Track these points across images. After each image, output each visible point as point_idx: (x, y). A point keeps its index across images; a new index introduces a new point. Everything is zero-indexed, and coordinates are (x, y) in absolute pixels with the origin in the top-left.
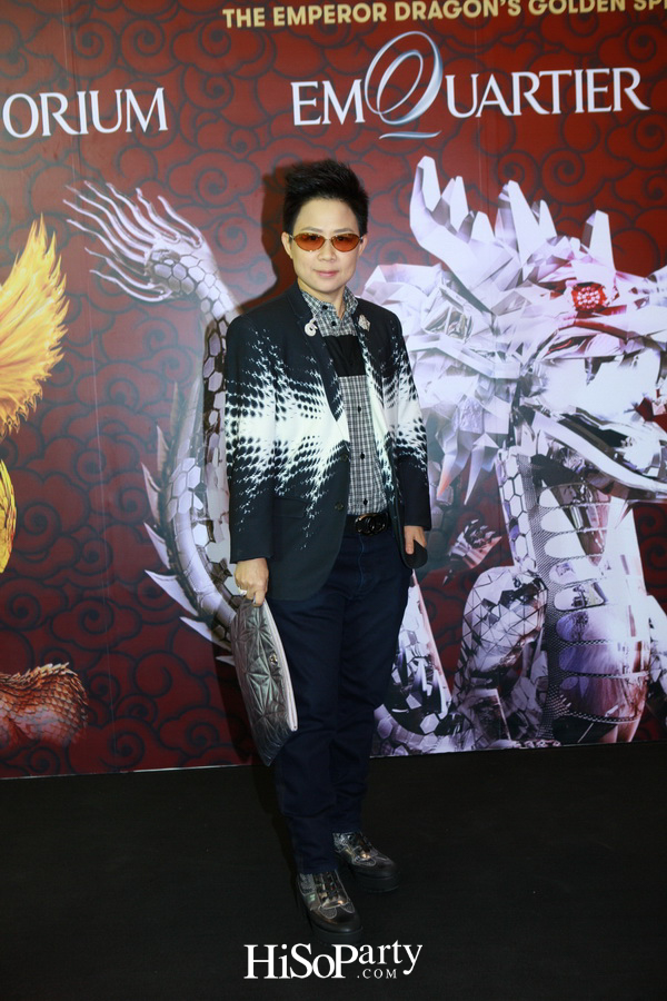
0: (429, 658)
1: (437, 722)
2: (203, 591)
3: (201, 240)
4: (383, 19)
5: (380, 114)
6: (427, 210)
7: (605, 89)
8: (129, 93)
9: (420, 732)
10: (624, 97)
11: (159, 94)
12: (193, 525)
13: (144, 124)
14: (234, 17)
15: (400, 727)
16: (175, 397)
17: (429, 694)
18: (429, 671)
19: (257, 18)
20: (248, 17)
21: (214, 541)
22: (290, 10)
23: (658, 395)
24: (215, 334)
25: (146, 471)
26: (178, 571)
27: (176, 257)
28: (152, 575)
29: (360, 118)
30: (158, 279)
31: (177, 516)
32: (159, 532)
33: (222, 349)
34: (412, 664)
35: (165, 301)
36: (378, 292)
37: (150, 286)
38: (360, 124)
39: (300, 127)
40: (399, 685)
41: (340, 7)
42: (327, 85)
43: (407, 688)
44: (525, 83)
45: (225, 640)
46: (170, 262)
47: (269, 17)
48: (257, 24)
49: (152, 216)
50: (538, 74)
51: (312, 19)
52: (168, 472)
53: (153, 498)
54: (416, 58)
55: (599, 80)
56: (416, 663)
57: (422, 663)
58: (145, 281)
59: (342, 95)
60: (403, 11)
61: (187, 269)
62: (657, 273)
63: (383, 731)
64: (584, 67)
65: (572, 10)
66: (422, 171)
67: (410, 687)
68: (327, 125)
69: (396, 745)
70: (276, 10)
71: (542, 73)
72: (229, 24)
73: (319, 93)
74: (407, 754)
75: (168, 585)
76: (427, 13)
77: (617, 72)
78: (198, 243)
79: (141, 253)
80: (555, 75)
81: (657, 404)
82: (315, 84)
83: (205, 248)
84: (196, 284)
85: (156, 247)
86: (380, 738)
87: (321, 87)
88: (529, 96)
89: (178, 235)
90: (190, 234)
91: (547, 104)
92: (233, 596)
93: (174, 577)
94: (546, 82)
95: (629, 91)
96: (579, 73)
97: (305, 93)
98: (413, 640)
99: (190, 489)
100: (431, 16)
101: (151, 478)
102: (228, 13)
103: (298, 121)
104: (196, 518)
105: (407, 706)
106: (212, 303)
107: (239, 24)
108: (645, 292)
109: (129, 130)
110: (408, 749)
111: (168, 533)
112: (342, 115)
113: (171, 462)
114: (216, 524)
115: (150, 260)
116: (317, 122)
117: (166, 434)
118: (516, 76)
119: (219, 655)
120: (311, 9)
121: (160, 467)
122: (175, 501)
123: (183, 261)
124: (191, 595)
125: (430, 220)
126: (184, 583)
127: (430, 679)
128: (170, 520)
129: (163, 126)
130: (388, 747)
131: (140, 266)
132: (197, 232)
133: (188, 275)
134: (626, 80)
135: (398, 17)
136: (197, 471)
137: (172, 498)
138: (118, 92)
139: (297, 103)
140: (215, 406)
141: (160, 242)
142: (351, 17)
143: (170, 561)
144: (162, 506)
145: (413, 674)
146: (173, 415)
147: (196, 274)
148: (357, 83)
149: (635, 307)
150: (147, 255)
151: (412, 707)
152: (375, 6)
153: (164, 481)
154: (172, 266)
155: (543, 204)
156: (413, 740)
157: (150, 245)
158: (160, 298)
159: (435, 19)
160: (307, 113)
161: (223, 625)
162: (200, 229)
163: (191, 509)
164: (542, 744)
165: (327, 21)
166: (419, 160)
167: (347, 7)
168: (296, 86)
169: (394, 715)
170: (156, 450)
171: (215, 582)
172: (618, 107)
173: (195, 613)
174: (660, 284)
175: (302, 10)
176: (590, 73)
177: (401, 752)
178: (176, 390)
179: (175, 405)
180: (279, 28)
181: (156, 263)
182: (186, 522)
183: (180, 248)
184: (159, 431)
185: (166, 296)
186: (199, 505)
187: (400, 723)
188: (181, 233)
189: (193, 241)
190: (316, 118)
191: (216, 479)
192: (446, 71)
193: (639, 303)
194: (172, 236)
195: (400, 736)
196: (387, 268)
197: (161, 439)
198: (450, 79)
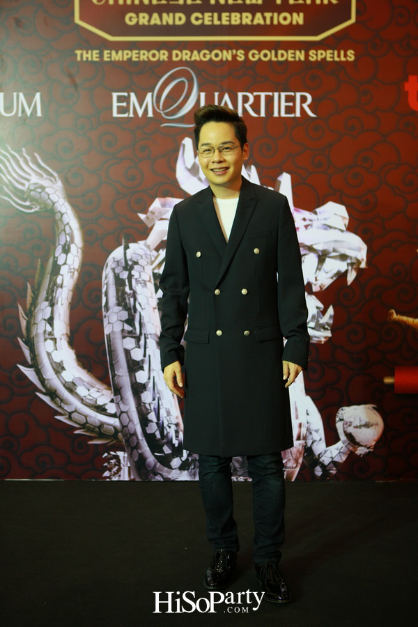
0: (177, 425)
1: (180, 462)
2: (49, 378)
3: (57, 179)
4: (166, 59)
5: (162, 112)
6: (186, 168)
7: (291, 104)
8: (21, 95)
9: (170, 468)
10: (302, 110)
11: (38, 96)
12: (45, 340)
13: (29, 112)
14: (82, 55)
15: (158, 464)
16: (39, 267)
17: (176, 445)
18: (177, 432)
19: (95, 55)
20: (89, 56)
21: (57, 349)
22: (114, 52)
23: (316, 280)
24: (63, 232)
25: (20, 308)
26: (36, 365)
27: (43, 188)
28: (21, 367)
29: (150, 114)
30: (33, 200)
31: (37, 334)
32: (26, 343)
33: (67, 241)
34: (167, 428)
35: (35, 212)
36: (157, 214)
37: (28, 203)
38: (150, 118)
39: (116, 118)
40: (159, 440)
41: (142, 52)
42: (133, 95)
43: (163, 441)
44: (246, 99)
45: (60, 407)
46: (39, 190)
47: (101, 55)
48: (95, 59)
49: (31, 164)
50: (252, 94)
51: (126, 58)
52: (33, 309)
53: (24, 323)
54: (183, 82)
55: (288, 99)
56: (170, 427)
57: (173, 428)
58: (25, 200)
59: (141, 100)
60: (177, 55)
61: (49, 195)
62: (318, 210)
63: (149, 466)
64: (279, 90)
65: (274, 59)
66: (184, 145)
67: (165, 441)
68: (131, 118)
69: (156, 474)
70: (106, 52)
71: (255, 94)
72: (79, 59)
73: (127, 99)
74: (162, 480)
75: (29, 373)
76: (190, 57)
77: (298, 95)
78: (56, 180)
79: (23, 185)
80: (263, 95)
81: (315, 285)
82: (126, 94)
83: (59, 184)
84: (54, 203)
85: (32, 182)
86: (146, 469)
87: (129, 96)
88: (247, 106)
89: (45, 176)
90: (52, 175)
91: (257, 110)
92: (66, 382)
93: (32, 369)
94: (257, 99)
95: (305, 106)
96: (276, 94)
97: (120, 99)
98: (168, 413)
99: (45, 320)
100: (193, 58)
101: (23, 312)
102: (78, 52)
103: (115, 114)
104: (47, 336)
105: (163, 452)
106: (62, 215)
107: (84, 59)
108: (311, 220)
109: (20, 115)
110: (162, 477)
111: (31, 343)
112: (140, 112)
113: (34, 303)
114: (58, 340)
115: (28, 188)
116: (126, 115)
117: (32, 287)
118: (240, 95)
119: (56, 415)
120: (126, 52)
121: (28, 306)
122: (36, 326)
123: (47, 190)
124: (42, 380)
125: (188, 174)
126: (39, 373)
127: (177, 437)
128: (32, 336)
129: (39, 114)
130: (151, 475)
131: (22, 192)
132: (55, 174)
133: (49, 198)
134: (304, 99)
135: (174, 59)
136: (49, 309)
137: (34, 324)
138: (15, 94)
139: (115, 104)
140: (61, 272)
141: (34, 179)
142: (148, 58)
143: (32, 360)
144: (28, 328)
145: (168, 433)
146: (37, 276)
147: (54, 198)
148: (149, 95)
149: (304, 228)
150: (27, 186)
151: (166, 452)
152: (162, 52)
153: (30, 314)
154: (40, 193)
155: (253, 168)
156: (166, 472)
157: (28, 180)
158: (33, 211)
159: (195, 61)
160: (121, 110)
161: (59, 398)
162: (58, 173)
163: (45, 331)
164: (241, 479)
165: (134, 59)
166: (183, 139)
167: (145, 52)
168: (115, 95)
169: (156, 456)
170: (26, 296)
171: (56, 373)
172: (298, 114)
173: (44, 390)
174: (319, 216)
175: (120, 52)
176: (283, 95)
177: (159, 478)
178: (39, 263)
179: (38, 271)
180: (107, 62)
181: (31, 190)
182: (41, 338)
183: (45, 183)
184: (29, 286)
185: (36, 209)
186: (49, 328)
187: (159, 462)
188: (47, 174)
189: (53, 179)
190: (125, 113)
191: (60, 315)
192: (200, 90)
193: (306, 227)
194: (42, 176)
195: (159, 469)
196: (162, 199)
197: (29, 290)
198: (203, 95)
